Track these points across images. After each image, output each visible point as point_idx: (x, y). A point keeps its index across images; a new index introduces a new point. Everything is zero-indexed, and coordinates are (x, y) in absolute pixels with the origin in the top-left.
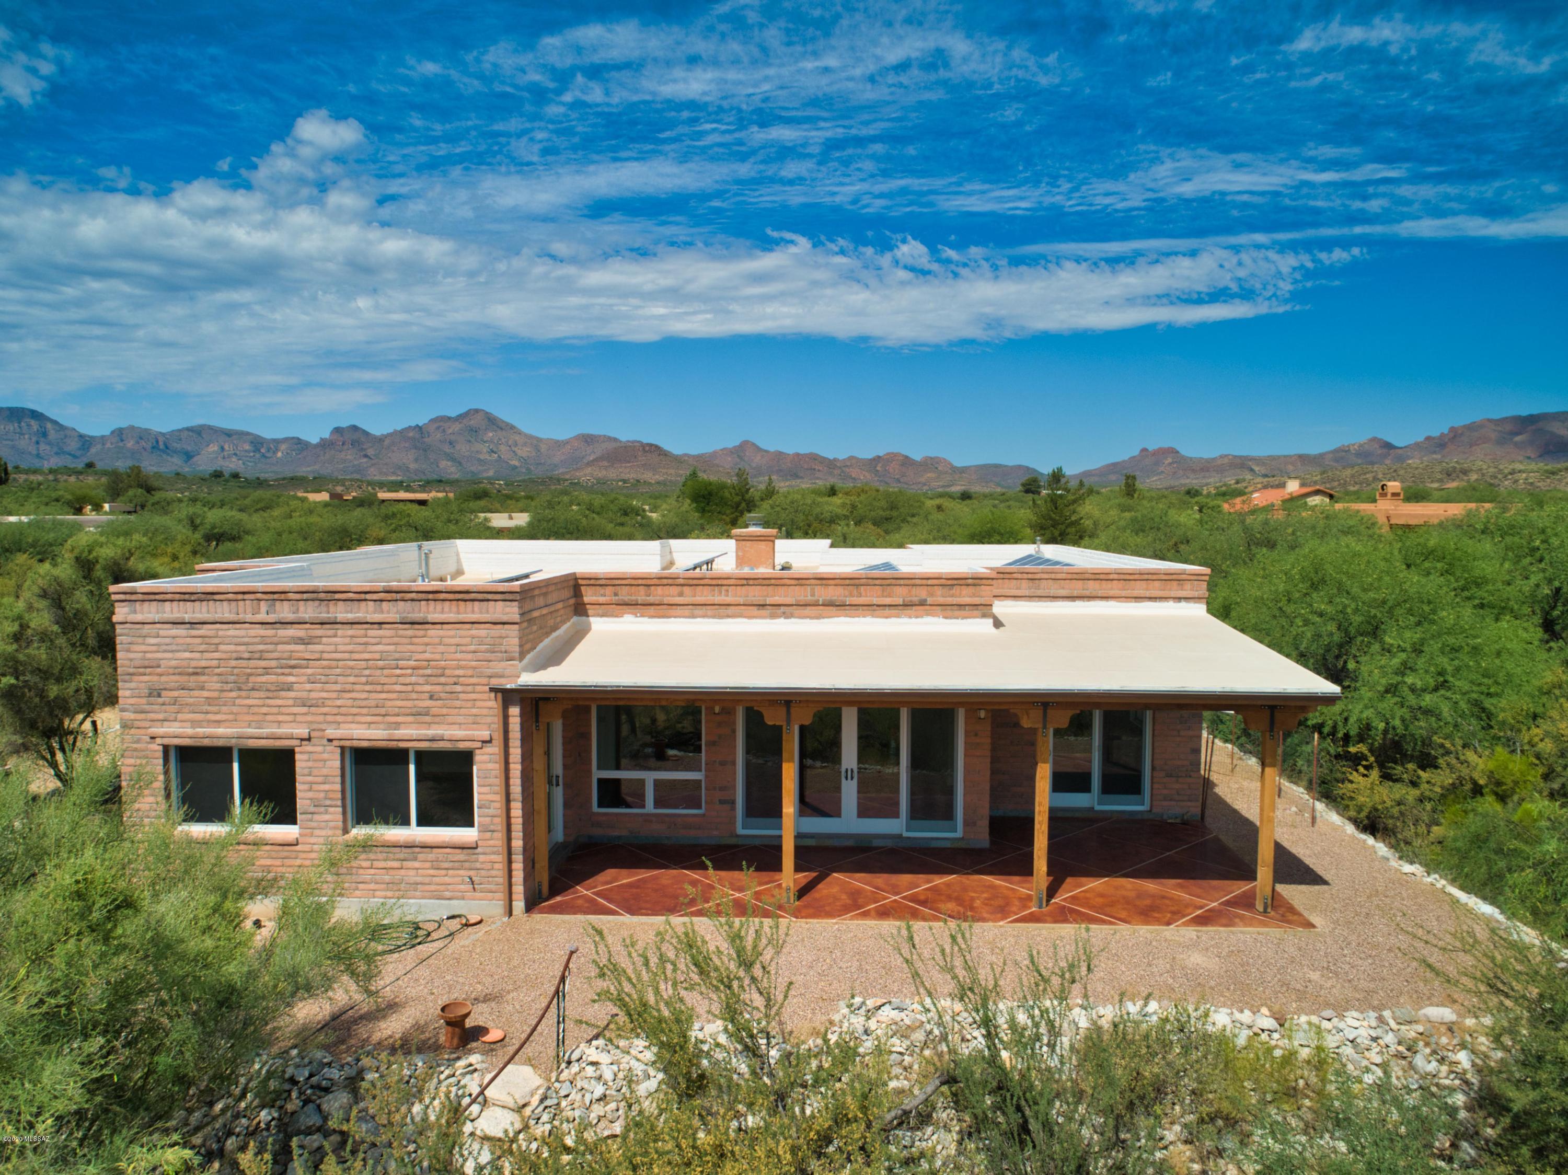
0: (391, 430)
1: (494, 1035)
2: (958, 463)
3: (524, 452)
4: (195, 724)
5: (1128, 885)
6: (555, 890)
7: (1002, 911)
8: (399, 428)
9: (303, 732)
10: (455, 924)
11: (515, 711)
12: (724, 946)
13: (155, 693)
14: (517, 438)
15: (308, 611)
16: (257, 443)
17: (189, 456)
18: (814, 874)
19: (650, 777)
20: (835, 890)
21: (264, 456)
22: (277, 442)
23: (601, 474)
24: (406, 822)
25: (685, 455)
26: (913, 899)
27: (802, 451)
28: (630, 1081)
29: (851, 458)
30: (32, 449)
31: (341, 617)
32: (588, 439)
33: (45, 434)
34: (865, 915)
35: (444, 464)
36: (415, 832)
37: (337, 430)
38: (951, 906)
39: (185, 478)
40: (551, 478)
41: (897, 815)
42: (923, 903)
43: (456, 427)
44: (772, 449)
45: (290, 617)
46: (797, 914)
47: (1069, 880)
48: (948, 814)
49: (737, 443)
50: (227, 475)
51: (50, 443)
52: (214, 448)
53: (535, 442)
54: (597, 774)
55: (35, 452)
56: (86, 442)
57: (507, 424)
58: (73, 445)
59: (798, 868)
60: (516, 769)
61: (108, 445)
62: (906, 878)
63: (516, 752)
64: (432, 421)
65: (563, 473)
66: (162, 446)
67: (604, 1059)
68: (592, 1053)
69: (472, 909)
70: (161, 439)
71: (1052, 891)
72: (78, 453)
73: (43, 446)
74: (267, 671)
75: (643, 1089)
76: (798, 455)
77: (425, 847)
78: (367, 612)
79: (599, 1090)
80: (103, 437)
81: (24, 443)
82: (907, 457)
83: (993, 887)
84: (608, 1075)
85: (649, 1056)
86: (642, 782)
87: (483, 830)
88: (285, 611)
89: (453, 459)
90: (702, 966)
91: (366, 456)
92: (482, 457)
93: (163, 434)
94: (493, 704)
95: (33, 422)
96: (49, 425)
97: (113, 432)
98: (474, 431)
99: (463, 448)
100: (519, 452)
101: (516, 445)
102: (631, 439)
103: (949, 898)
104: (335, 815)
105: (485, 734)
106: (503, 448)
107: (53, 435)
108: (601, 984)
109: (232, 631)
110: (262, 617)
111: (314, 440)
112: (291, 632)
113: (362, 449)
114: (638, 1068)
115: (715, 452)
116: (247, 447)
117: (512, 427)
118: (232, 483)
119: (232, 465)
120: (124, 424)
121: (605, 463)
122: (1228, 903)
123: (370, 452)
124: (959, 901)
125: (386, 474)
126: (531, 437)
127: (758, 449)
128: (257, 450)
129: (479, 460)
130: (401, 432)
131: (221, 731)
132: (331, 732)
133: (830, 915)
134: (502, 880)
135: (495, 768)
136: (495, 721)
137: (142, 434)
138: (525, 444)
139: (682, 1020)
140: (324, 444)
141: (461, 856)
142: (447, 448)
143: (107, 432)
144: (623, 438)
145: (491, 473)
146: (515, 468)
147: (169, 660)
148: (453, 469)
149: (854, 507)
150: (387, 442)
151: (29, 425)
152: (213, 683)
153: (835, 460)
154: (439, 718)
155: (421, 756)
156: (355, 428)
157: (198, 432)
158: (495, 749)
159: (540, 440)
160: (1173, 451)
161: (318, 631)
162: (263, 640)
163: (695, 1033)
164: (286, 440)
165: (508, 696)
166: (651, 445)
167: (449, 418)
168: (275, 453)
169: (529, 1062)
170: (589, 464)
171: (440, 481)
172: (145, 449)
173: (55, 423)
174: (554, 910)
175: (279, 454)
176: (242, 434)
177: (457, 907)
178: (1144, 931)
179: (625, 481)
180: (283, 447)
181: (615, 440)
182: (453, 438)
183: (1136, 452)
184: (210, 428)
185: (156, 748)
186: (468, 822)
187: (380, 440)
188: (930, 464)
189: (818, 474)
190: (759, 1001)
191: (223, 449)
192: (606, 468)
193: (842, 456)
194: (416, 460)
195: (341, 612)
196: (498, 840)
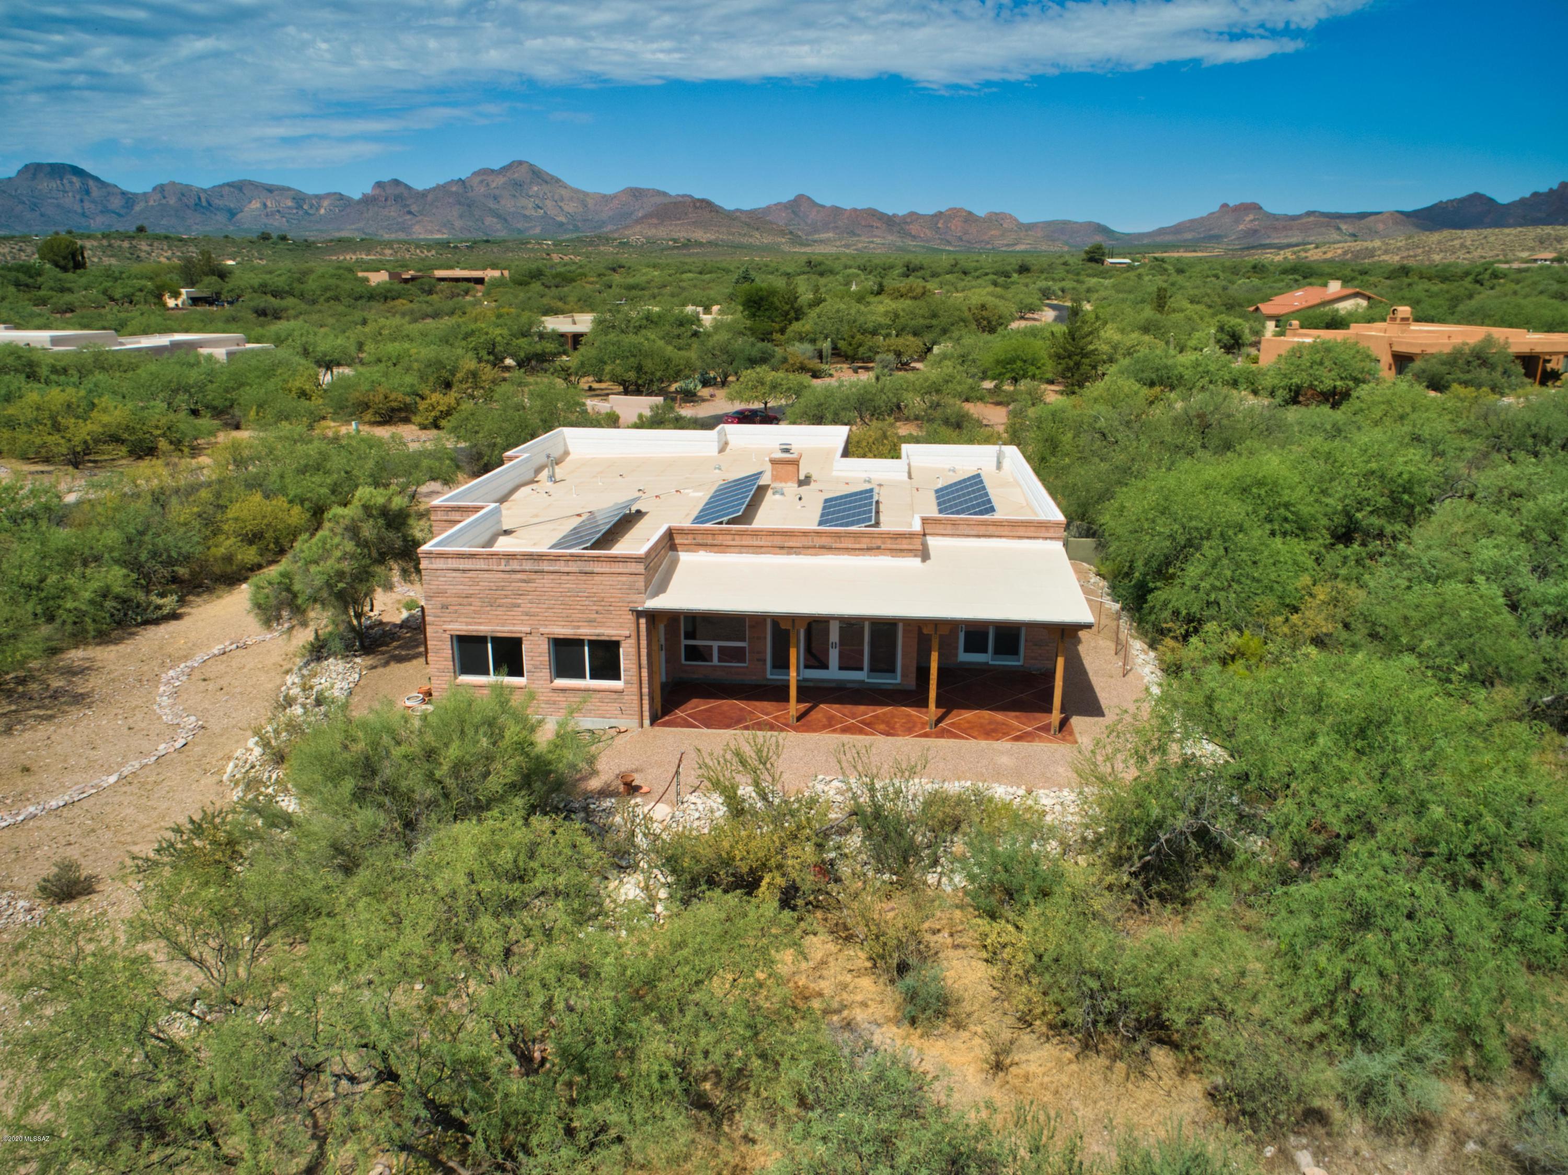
0: (433, 185)
1: (645, 789)
2: (1025, 219)
3: (570, 207)
4: (467, 624)
5: (986, 715)
6: (664, 714)
7: (909, 729)
8: (441, 182)
9: (528, 629)
10: (613, 732)
11: (643, 621)
12: (753, 755)
13: (445, 607)
14: (563, 192)
15: (528, 565)
16: (299, 199)
17: (232, 214)
18: (808, 705)
19: (715, 645)
20: (820, 716)
21: (307, 213)
22: (319, 198)
23: (651, 232)
24: (584, 677)
25: (737, 210)
26: (862, 722)
27: (859, 207)
28: (712, 812)
29: (912, 214)
30: (77, 207)
31: (546, 568)
32: (636, 193)
33: (88, 192)
34: (834, 731)
35: (489, 220)
36: (588, 683)
37: (379, 184)
38: (882, 727)
39: (234, 242)
40: (599, 237)
41: (861, 669)
42: (867, 725)
43: (501, 180)
44: (828, 204)
45: (518, 568)
46: (796, 729)
47: (955, 712)
48: (892, 670)
49: (792, 197)
50: (274, 235)
51: (93, 202)
52: (256, 205)
53: (581, 197)
54: (684, 642)
55: (80, 210)
56: (129, 199)
57: (553, 177)
58: (116, 203)
59: (799, 700)
60: (644, 652)
61: (151, 203)
62: (862, 708)
63: (644, 643)
64: (475, 174)
65: (612, 232)
66: (204, 203)
67: (699, 801)
68: (692, 798)
69: (622, 724)
70: (203, 196)
71: (939, 720)
72: (122, 212)
73: (87, 205)
74: (506, 596)
75: (718, 814)
76: (855, 210)
77: (595, 691)
78: (560, 566)
79: (697, 815)
80: (145, 194)
81: (69, 201)
82: (970, 213)
83: (909, 715)
84: (701, 808)
85: (720, 800)
86: (710, 647)
87: (626, 682)
88: (515, 565)
89: (498, 216)
90: (743, 763)
91: (410, 213)
92: (527, 213)
93: (204, 191)
94: (631, 617)
95: (74, 179)
96: (91, 183)
97: (155, 189)
98: (518, 185)
99: (508, 205)
100: (566, 208)
101: (562, 200)
102: (681, 193)
103: (883, 722)
104: (546, 673)
105: (627, 633)
106: (549, 203)
107: (96, 192)
108: (700, 772)
109: (486, 575)
110: (502, 567)
111: (357, 196)
112: (519, 576)
113: (406, 206)
114: (715, 806)
115: (769, 207)
116: (290, 203)
117: (558, 181)
118: (281, 246)
119: (277, 225)
120: (164, 181)
121: (655, 221)
122: (1038, 729)
123: (414, 208)
124: (888, 723)
125: (432, 232)
126: (577, 191)
127: (813, 204)
128: (300, 207)
129: (525, 216)
130: (444, 186)
131: (482, 628)
132: (542, 630)
133: (815, 731)
134: (637, 709)
135: (633, 651)
136: (633, 627)
137: (183, 192)
138: (571, 199)
139: (735, 788)
140: (367, 200)
141: (615, 696)
142: (492, 204)
143: (149, 189)
144: (673, 193)
145: (538, 231)
146: (561, 224)
147: (452, 590)
148: (499, 226)
149: (897, 316)
150: (430, 197)
151: (71, 182)
152: (476, 602)
153: (895, 216)
154: (602, 624)
155: (591, 643)
156: (396, 182)
157: (239, 187)
158: (632, 641)
159: (586, 194)
160: (1255, 207)
161: (534, 576)
162: (504, 580)
163: (740, 792)
164: (328, 195)
165: (639, 614)
166: (702, 201)
167: (493, 171)
168: (318, 209)
169: (666, 802)
170: (639, 221)
171: (487, 241)
172: (188, 206)
173: (96, 179)
174: (665, 724)
175: (322, 211)
176: (284, 190)
177: (613, 722)
178: (984, 743)
179: (675, 241)
180: (326, 203)
181: (665, 194)
182: (497, 192)
183: (1216, 208)
184: (251, 183)
185: (447, 636)
186: (618, 677)
187: (424, 194)
188: (996, 219)
189: (876, 232)
190: (769, 779)
191: (265, 205)
192: (656, 226)
193: (901, 211)
194: (461, 217)
195: (546, 566)
196: (635, 688)
